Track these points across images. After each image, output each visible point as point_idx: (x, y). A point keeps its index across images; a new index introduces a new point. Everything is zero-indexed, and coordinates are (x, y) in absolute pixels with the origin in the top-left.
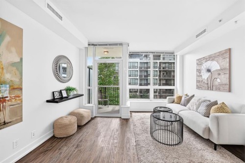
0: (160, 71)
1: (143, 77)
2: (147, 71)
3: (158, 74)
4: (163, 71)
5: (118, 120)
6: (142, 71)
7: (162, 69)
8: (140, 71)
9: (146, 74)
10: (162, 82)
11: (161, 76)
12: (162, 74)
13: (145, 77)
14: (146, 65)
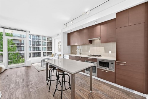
0: (48, 43)
1: (36, 46)
2: (39, 42)
3: (47, 44)
4: (50, 42)
5: (24, 67)
6: (35, 41)
7: (49, 41)
8: (33, 41)
9: (37, 44)
10: (49, 49)
11: (49, 45)
12: (49, 44)
13: (37, 45)
14: (37, 38)
